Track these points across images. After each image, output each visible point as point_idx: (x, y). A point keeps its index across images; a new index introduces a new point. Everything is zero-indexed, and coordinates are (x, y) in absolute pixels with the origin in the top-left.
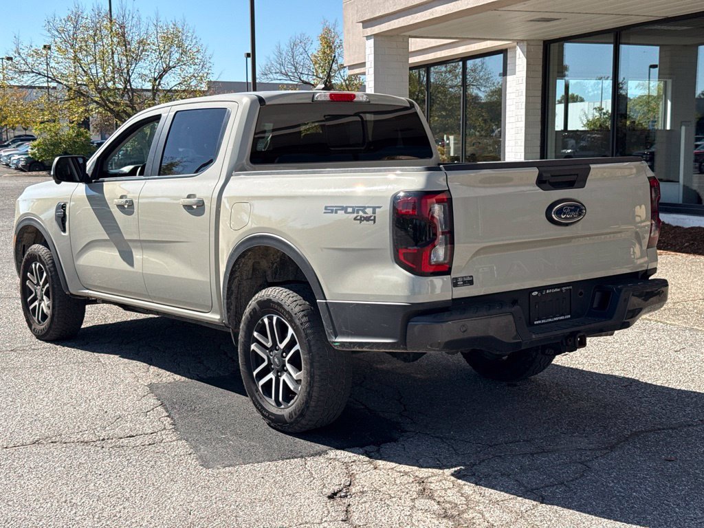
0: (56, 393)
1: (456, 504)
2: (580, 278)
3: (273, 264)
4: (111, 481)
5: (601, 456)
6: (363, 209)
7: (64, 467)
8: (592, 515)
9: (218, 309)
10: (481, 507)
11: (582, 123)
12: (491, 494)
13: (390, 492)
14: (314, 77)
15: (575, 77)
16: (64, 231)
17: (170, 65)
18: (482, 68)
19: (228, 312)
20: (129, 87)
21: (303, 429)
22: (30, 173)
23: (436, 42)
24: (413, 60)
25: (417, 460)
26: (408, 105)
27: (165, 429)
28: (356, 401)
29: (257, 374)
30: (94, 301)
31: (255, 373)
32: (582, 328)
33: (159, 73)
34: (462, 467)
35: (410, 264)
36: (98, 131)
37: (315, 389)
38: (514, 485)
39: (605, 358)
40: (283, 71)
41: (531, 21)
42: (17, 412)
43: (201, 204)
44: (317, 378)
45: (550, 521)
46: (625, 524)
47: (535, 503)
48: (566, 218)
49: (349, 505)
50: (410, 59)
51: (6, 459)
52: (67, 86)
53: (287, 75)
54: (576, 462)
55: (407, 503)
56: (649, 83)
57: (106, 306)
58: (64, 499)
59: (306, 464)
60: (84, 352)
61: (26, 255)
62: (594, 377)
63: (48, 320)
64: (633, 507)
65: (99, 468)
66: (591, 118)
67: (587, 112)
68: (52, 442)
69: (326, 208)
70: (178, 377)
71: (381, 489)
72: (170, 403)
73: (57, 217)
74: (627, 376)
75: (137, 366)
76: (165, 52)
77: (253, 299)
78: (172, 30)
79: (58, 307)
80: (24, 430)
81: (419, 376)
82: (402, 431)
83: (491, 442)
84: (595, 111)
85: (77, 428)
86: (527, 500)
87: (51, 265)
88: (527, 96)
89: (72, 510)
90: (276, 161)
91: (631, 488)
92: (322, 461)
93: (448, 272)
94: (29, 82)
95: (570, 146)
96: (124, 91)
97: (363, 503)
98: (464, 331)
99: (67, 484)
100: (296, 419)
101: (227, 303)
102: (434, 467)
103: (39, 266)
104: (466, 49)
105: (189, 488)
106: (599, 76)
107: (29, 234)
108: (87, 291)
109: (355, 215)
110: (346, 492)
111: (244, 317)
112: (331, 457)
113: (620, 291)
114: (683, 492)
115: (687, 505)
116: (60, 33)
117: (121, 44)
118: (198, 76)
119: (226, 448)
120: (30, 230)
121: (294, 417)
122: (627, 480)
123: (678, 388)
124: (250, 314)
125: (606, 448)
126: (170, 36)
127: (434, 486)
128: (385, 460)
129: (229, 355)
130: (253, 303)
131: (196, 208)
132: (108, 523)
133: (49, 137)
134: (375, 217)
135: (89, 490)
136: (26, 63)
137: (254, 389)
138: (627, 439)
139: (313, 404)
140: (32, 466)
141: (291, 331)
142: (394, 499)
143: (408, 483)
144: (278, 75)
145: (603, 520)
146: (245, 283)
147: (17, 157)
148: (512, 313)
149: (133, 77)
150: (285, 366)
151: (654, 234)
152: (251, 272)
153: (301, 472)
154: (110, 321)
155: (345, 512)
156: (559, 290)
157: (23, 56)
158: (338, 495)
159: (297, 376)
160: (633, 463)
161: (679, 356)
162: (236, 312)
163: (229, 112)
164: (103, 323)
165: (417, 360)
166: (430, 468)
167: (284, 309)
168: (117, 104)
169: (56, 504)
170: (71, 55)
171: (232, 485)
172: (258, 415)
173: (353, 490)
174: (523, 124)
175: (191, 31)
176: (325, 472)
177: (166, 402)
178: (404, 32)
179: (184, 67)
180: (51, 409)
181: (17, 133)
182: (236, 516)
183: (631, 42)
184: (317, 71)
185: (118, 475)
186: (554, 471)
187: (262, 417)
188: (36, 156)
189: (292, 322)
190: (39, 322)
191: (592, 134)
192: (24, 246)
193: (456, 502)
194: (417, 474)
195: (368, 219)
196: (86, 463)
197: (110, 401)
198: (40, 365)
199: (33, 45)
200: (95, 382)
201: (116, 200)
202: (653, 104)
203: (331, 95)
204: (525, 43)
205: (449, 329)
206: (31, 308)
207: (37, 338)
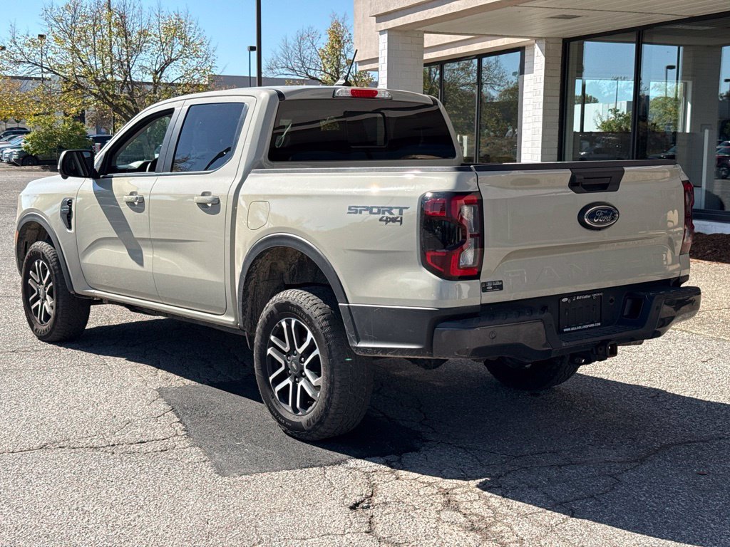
0: (62, 396)
1: (483, 517)
2: (612, 284)
3: (291, 265)
4: (124, 488)
5: (631, 469)
6: (390, 210)
7: (74, 473)
8: (625, 529)
9: (232, 311)
10: (509, 520)
11: (597, 124)
12: (519, 507)
13: (414, 503)
14: (322, 73)
15: (591, 77)
16: (70, 228)
17: (173, 57)
18: (497, 66)
19: (244, 314)
20: (128, 80)
21: (321, 437)
22: (23, 167)
23: (451, 38)
24: (428, 56)
25: (441, 471)
26: (432, 103)
27: (177, 435)
28: (374, 408)
29: (273, 380)
30: (100, 301)
31: (271, 379)
32: (614, 336)
33: (161, 65)
34: (488, 479)
35: (438, 268)
36: (93, 125)
37: (335, 395)
38: (542, 497)
39: (630, 368)
40: (290, 65)
41: (551, 18)
42: (21, 416)
43: (216, 203)
44: (337, 384)
45: (582, 535)
46: (659, 539)
47: (565, 516)
48: (598, 222)
49: (372, 516)
50: (425, 55)
51: (13, 464)
52: (64, 78)
53: (293, 70)
54: (605, 475)
55: (432, 515)
56: (666, 85)
57: (109, 306)
58: (75, 507)
59: (325, 473)
60: (88, 354)
61: (28, 253)
62: (620, 387)
63: (51, 320)
64: (666, 522)
65: (110, 474)
66: (605, 119)
67: (601, 114)
68: (60, 447)
69: (350, 208)
70: (188, 382)
71: (405, 501)
72: (180, 408)
73: (62, 213)
74: (654, 387)
75: (145, 370)
76: (167, 44)
77: (271, 301)
78: (175, 21)
79: (62, 307)
80: (30, 434)
81: (438, 383)
82: (424, 441)
83: (517, 453)
84: (610, 112)
85: (85, 433)
86: (557, 514)
87: (55, 264)
88: (545, 96)
89: (84, 518)
90: (290, 158)
91: (663, 502)
92: (342, 470)
93: (477, 276)
94: (25, 73)
95: (584, 148)
96: (124, 83)
97: (386, 514)
98: (493, 338)
99: (78, 491)
100: (314, 427)
101: (243, 306)
102: (458, 479)
103: (43, 264)
104: (482, 46)
105: (205, 496)
106: (615, 76)
107: (32, 231)
108: (93, 291)
109: (381, 216)
110: (369, 503)
111: (260, 321)
112: (351, 466)
113: (652, 298)
114: (717, 508)
115: (722, 520)
116: (57, 23)
117: (121, 35)
118: (201, 69)
119: (242, 455)
120: (33, 226)
121: (312, 424)
122: (658, 494)
123: (707, 399)
124: (267, 317)
125: (636, 461)
126: (172, 27)
127: (459, 497)
128: (407, 470)
129: (239, 359)
130: (270, 305)
131: (211, 206)
132: (123, 531)
133: (43, 130)
134: (401, 218)
135: (101, 497)
136: (22, 53)
137: (270, 394)
138: (657, 452)
139: (332, 411)
140: (41, 472)
141: (310, 335)
142: (418, 511)
143: (432, 494)
144: (284, 69)
145: (636, 535)
146: (261, 284)
147: (9, 150)
148: (542, 320)
149: (133, 69)
150: (303, 371)
151: (687, 240)
152: (268, 273)
153: (321, 482)
154: (114, 323)
155: (368, 524)
156: (589, 296)
157: (19, 45)
158: (360, 506)
159: (316, 382)
160: (664, 477)
161: (707, 367)
162: (252, 315)
163: (246, 107)
164: (107, 324)
165: (438, 366)
166: (455, 479)
167: (303, 312)
168: (117, 97)
169: (67, 512)
170: (69, 46)
171: (250, 494)
172: (274, 421)
173: (376, 500)
174: (540, 125)
175: (194, 22)
176: (346, 482)
177: (176, 407)
178: (419, 27)
179: (186, 59)
180: (57, 413)
181: (9, 126)
182: (255, 527)
183: (654, 41)
184: (324, 67)
185: (131, 482)
186: (583, 484)
187: (277, 424)
188: (29, 150)
189: (311, 326)
190: (42, 323)
191: (607, 136)
192: (26, 242)
193: (483, 514)
194: (440, 485)
195: (394, 220)
196: (97, 469)
197: (118, 405)
198: (44, 367)
199: (30, 34)
200: (101, 385)
201: (125, 197)
202: (669, 106)
203: (352, 91)
204: (544, 41)
205: (478, 336)
206: (33, 307)
207: (39, 339)
